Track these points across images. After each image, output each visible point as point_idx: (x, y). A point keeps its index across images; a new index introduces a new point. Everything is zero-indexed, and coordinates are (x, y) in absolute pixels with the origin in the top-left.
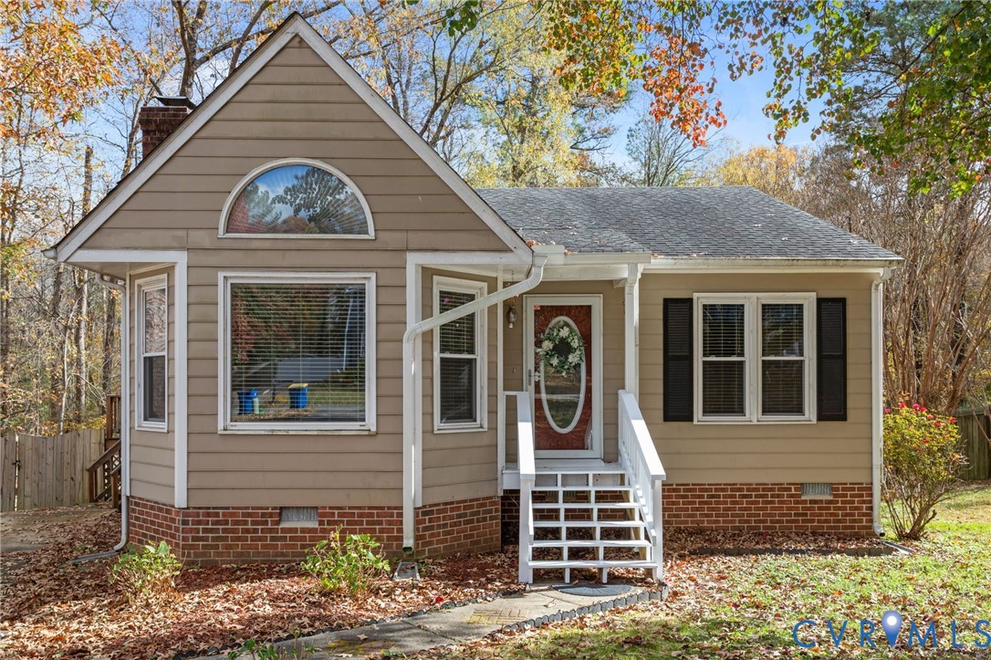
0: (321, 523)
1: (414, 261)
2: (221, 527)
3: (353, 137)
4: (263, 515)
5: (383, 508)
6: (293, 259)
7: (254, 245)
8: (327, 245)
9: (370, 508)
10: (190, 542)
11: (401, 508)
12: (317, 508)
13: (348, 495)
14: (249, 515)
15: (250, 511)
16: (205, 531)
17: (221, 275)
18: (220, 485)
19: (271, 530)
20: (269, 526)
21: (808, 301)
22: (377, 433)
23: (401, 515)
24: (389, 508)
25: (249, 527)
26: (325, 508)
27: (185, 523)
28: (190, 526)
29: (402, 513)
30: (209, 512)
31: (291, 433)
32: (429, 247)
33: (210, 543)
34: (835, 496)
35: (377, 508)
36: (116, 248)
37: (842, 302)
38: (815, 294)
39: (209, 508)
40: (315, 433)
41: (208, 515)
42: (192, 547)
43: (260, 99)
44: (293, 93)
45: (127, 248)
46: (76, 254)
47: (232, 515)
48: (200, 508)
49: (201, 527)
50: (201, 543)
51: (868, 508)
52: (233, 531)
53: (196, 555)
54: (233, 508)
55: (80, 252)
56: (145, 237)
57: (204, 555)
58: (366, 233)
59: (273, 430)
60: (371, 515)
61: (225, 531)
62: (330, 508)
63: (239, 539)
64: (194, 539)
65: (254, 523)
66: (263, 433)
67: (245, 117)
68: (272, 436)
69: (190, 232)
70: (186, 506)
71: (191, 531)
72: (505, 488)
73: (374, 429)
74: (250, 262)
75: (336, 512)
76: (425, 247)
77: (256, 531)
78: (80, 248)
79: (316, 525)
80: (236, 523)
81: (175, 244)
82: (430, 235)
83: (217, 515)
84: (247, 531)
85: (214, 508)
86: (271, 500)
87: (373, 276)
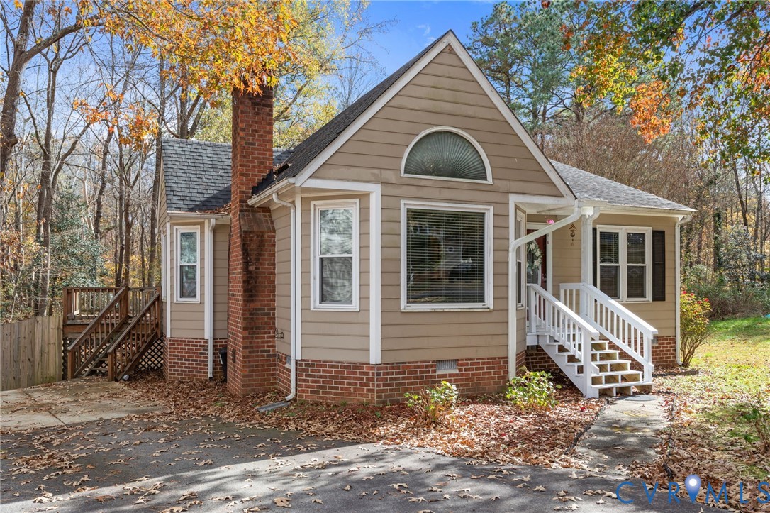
0: (460, 370)
1: (513, 199)
2: (401, 376)
3: (480, 116)
4: (427, 366)
5: (495, 358)
6: (446, 194)
7: (423, 183)
8: (465, 186)
9: (488, 359)
10: (382, 388)
11: (507, 357)
12: (458, 360)
13: (477, 351)
14: (418, 367)
15: (419, 364)
16: (391, 379)
17: (403, 202)
18: (402, 347)
19: (431, 377)
20: (431, 374)
21: (648, 232)
22: (494, 310)
23: (507, 362)
24: (499, 358)
25: (418, 375)
26: (462, 360)
27: (378, 374)
28: (382, 377)
29: (508, 361)
30: (394, 366)
31: (445, 310)
32: (521, 191)
33: (394, 387)
34: (660, 344)
35: (492, 358)
36: (334, 179)
37: (663, 233)
38: (651, 228)
39: (393, 363)
40: (459, 310)
41: (393, 368)
42: (383, 391)
43: (427, 84)
44: (446, 83)
45: (342, 180)
46: (307, 181)
47: (408, 367)
48: (388, 364)
49: (388, 377)
50: (389, 388)
51: (673, 350)
52: (409, 378)
53: (386, 396)
54: (409, 363)
55: (310, 180)
56: (354, 172)
57: (390, 396)
58: (485, 179)
59: (444, 309)
60: (489, 363)
61: (403, 378)
62: (466, 360)
63: (412, 384)
64: (384, 385)
65: (421, 372)
66: (428, 311)
67: (418, 95)
68: (434, 313)
69: (383, 172)
70: (380, 363)
71: (382, 380)
72: (528, 344)
73: (492, 307)
74: (420, 194)
75: (469, 362)
76: (519, 191)
77: (422, 377)
78: (310, 177)
79: (457, 371)
80: (410, 373)
81: (373, 179)
82: (521, 183)
83: (399, 368)
84: (417, 378)
85: (397, 363)
86: (430, 356)
87: (492, 208)
